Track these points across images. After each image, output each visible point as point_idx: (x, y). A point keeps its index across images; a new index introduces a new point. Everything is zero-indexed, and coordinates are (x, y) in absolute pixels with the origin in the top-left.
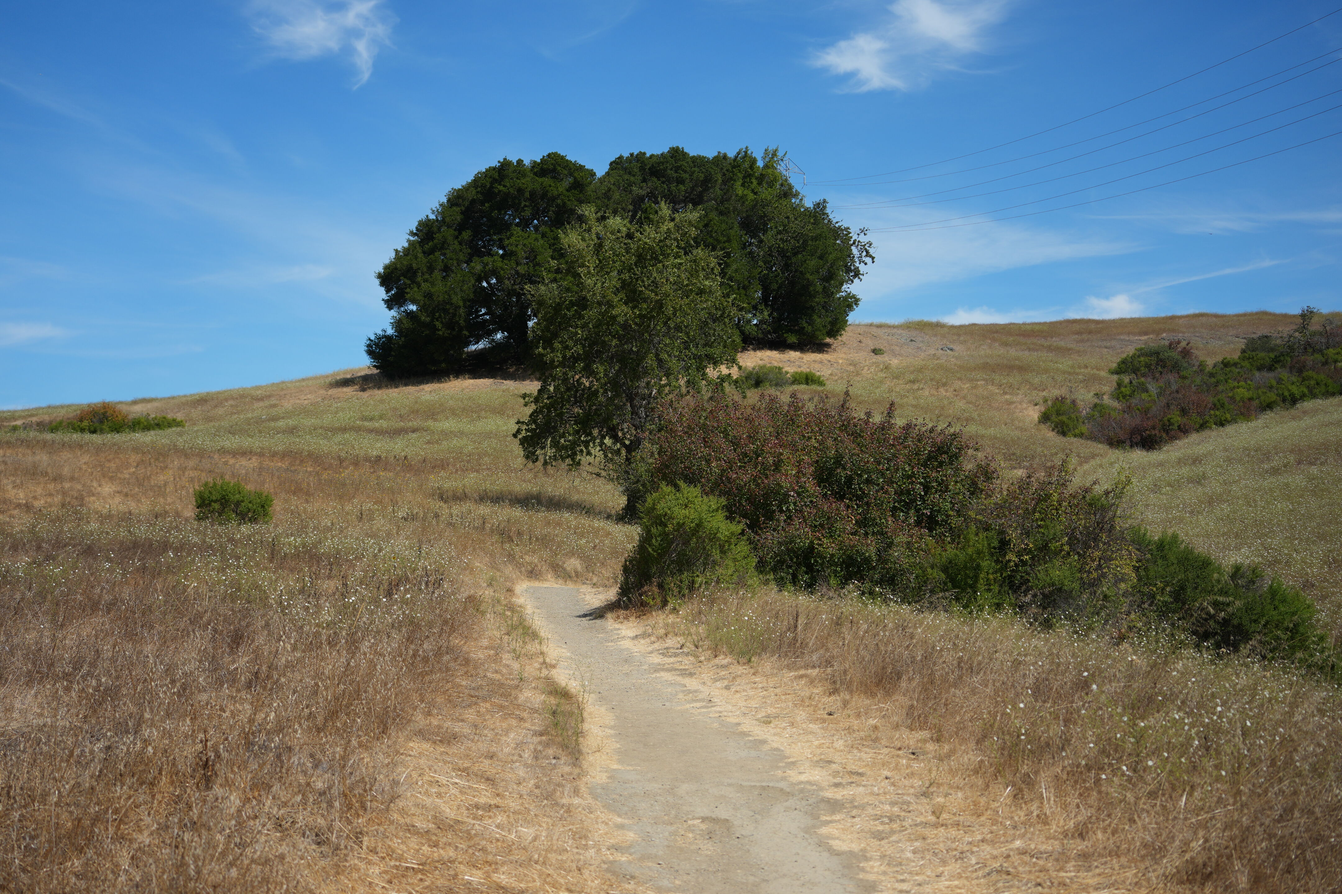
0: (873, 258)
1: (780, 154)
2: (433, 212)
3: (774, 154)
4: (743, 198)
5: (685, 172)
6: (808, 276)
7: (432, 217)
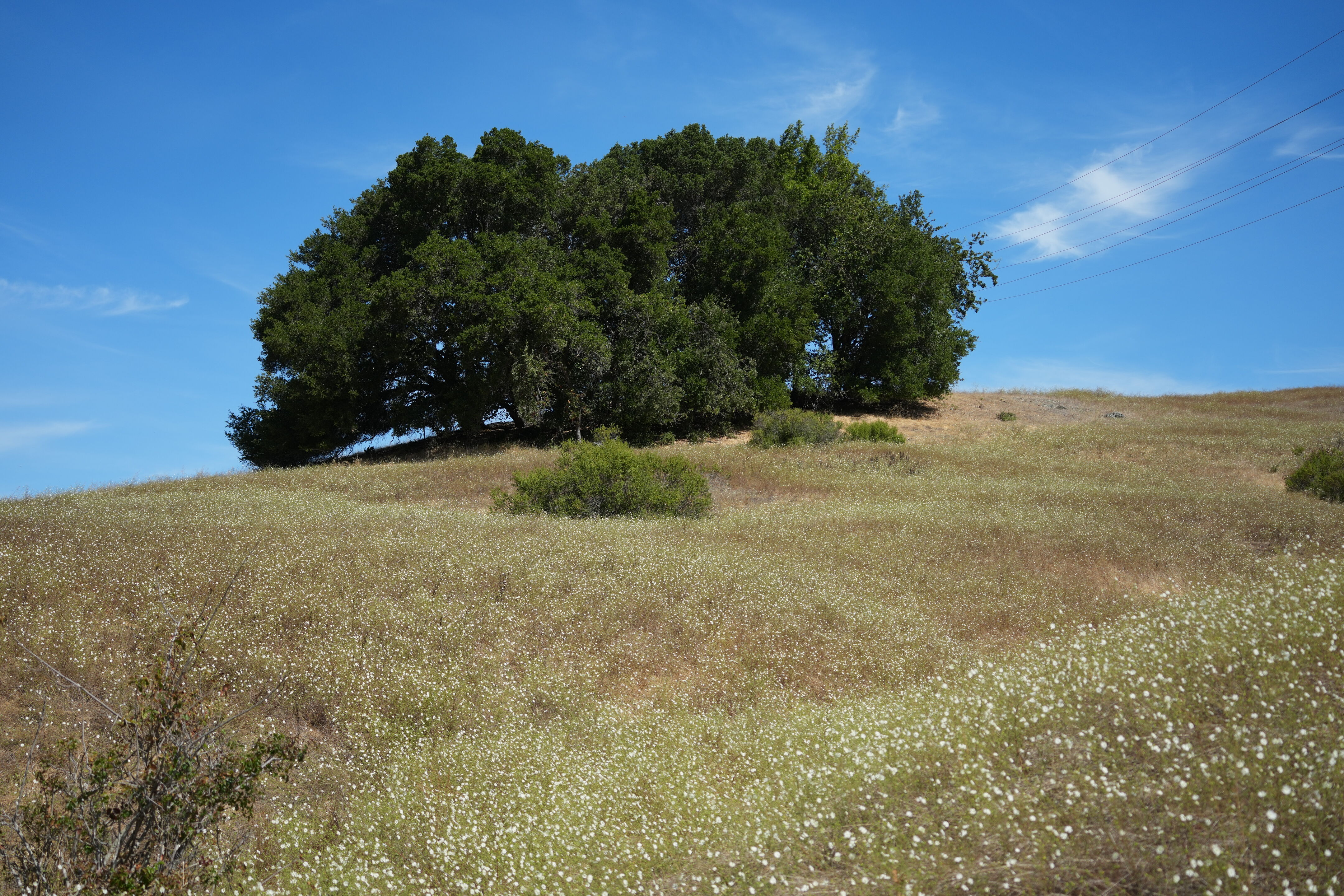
0: (994, 278)
1: (850, 132)
2: (325, 224)
3: (842, 135)
4: (794, 195)
5: (706, 156)
6: (892, 298)
7: (326, 231)
